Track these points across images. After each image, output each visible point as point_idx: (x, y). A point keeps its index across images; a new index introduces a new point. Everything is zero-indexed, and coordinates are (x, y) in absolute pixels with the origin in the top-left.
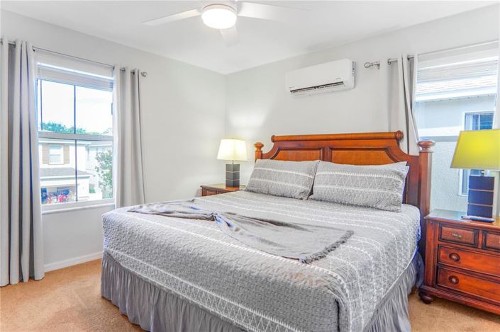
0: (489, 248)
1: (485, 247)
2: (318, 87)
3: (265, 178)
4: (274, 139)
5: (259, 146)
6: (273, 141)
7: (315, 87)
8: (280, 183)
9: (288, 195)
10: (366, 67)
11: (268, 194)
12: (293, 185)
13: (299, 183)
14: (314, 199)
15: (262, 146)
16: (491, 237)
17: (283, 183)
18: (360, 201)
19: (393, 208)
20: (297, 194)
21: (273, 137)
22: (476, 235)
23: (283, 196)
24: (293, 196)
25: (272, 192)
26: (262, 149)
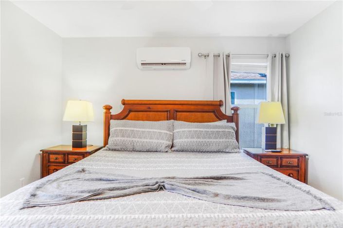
0: (284, 166)
1: (282, 166)
2: (165, 64)
3: (129, 136)
4: (124, 103)
5: (108, 108)
6: (124, 104)
7: (162, 64)
8: (145, 140)
9: (154, 149)
10: (199, 56)
11: (134, 150)
12: (158, 141)
13: (162, 139)
14: (177, 151)
15: (111, 108)
16: (284, 160)
17: (148, 140)
18: (214, 148)
19: (236, 150)
20: (163, 148)
21: (123, 100)
22: (277, 160)
23: (148, 151)
24: (159, 150)
25: (137, 148)
26: (111, 111)
